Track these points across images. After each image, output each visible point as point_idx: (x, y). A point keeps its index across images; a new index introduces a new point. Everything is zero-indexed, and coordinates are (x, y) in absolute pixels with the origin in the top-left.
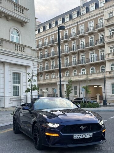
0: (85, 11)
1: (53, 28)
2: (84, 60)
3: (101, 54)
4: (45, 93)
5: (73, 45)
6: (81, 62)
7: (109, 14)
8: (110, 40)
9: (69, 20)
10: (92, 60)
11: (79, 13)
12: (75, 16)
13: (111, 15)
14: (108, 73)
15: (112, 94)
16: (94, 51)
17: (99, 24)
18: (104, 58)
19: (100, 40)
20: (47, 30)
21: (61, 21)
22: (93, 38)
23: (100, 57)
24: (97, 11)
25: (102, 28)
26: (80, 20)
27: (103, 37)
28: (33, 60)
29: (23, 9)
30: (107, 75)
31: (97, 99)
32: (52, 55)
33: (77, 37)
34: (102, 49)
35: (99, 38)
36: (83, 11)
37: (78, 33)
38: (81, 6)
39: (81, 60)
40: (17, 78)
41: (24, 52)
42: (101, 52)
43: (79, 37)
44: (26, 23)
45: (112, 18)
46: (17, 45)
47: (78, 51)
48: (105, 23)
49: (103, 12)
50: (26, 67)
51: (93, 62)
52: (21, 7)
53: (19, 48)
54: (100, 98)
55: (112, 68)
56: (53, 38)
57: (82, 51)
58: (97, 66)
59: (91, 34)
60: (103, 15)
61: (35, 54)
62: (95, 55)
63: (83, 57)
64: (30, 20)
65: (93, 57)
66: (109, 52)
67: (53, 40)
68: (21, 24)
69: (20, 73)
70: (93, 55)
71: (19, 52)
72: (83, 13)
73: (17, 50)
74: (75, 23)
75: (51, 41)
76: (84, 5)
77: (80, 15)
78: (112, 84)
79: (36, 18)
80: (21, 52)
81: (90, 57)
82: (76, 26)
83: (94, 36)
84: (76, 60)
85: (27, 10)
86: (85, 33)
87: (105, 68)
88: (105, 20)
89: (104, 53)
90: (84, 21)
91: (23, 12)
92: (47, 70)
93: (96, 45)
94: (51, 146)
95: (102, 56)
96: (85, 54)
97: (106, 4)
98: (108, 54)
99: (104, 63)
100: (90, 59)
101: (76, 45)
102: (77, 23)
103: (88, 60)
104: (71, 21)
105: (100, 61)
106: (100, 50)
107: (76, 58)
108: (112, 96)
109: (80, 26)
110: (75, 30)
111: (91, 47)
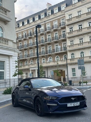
0: (51, 13)
1: (26, 25)
2: (51, 50)
3: (64, 46)
4: (24, 77)
5: (42, 39)
6: (48, 52)
7: (69, 15)
8: (70, 35)
9: (38, 19)
10: (56, 51)
11: (46, 14)
12: (43, 16)
13: (70, 16)
14: (69, 60)
15: (72, 77)
16: (58, 44)
17: (61, 23)
18: (66, 49)
19: (62, 36)
20: (21, 27)
21: (32, 20)
22: (57, 33)
23: (63, 49)
24: (60, 14)
25: (64, 26)
26: (47, 19)
27: (65, 33)
28: (14, 51)
29: (6, 11)
30: (69, 62)
31: (61, 80)
32: (25, 47)
33: (45, 33)
34: (64, 42)
35: (62, 34)
36: (49, 12)
37: (45, 30)
38: (48, 9)
39: (48, 51)
40: (2, 65)
41: (7, 44)
42: (63, 44)
43: (46, 33)
44: (9, 21)
45: (71, 18)
46: (2, 39)
47: (46, 44)
48: (66, 22)
49: (65, 14)
50: (9, 56)
51: (57, 52)
52: (5, 9)
53: (4, 42)
54: (63, 80)
55: (72, 56)
56: (26, 34)
57: (49, 44)
58: (61, 55)
59: (55, 31)
60: (65, 17)
61: (16, 46)
62: (59, 47)
63: (50, 48)
64: (12, 19)
65: (58, 48)
66: (70, 45)
67: (26, 35)
68: (4, 22)
69: (5, 61)
70: (58, 47)
71: (3, 45)
72: (49, 15)
73: (2, 43)
74: (43, 22)
75: (24, 36)
76: (49, 9)
77: (47, 16)
78: (72, 69)
79: (16, 18)
80: (5, 44)
81: (55, 48)
82: (44, 24)
83: (58, 33)
84: (44, 51)
85: (9, 11)
86: (51, 30)
87: (67, 57)
88: (66, 20)
89: (66, 45)
90: (50, 21)
91: (6, 13)
92: (21, 59)
93: (59, 39)
94: (52, 113)
95: (64, 47)
96: (51, 46)
97: (66, 8)
98: (69, 46)
99: (66, 53)
100: (55, 50)
101: (44, 39)
102: (45, 22)
103: (54, 51)
104: (40, 20)
105: (63, 51)
106: (63, 43)
107: (44, 49)
108: (72, 78)
109: (47, 24)
110: (43, 27)
111: (56, 40)
